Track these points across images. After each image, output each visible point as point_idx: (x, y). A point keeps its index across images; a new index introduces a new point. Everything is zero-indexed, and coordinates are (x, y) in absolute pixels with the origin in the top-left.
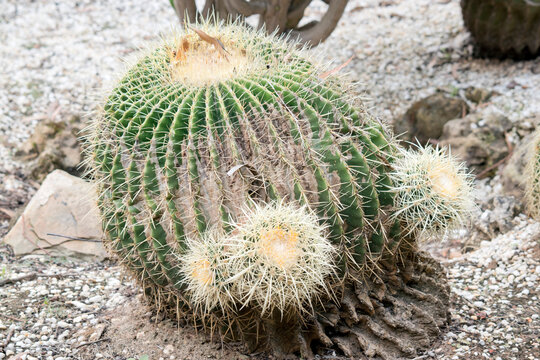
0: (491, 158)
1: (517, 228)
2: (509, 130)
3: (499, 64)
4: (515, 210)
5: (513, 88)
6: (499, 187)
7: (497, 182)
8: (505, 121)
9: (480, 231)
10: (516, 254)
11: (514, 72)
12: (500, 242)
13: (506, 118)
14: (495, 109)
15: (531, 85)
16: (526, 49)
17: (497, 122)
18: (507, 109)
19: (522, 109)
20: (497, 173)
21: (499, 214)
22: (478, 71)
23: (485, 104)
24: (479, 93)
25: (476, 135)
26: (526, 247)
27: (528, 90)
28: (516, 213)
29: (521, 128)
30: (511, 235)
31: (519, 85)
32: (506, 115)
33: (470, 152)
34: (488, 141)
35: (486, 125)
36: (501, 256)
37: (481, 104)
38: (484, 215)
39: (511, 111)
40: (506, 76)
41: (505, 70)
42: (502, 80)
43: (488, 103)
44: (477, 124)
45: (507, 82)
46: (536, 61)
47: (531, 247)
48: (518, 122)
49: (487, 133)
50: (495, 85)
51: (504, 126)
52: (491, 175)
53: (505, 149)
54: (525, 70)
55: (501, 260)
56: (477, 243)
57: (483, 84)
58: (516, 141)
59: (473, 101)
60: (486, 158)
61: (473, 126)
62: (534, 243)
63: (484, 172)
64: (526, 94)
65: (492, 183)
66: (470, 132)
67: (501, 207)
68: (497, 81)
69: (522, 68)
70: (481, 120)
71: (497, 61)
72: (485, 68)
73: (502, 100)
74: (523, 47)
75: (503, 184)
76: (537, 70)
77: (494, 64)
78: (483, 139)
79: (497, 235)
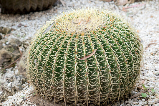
0: (13, 58)
1: (24, 89)
2: (20, 46)
3: (13, 17)
4: (23, 81)
5: (21, 27)
6: (17, 71)
7: (16, 69)
8: (18, 41)
9: (8, 91)
10: (23, 100)
11: (21, 20)
12: (17, 96)
13: (19, 40)
14: (13, 37)
15: (28, 25)
16: (25, 9)
17: (14, 42)
18: (19, 36)
19: (25, 36)
20: (16, 65)
21: (16, 83)
22: (4, 20)
23: (8, 35)
24: (6, 29)
25: (5, 48)
26: (28, 97)
27: (27, 27)
28: (24, 82)
29: (25, 44)
30: (22, 92)
31: (23, 25)
32: (18, 39)
33: (3, 56)
34: (11, 51)
35: (9, 44)
36: (17, 102)
37: (7, 35)
38: (9, 84)
39: (20, 37)
40: (17, 21)
41: (16, 19)
42: (15, 23)
43: (10, 34)
44: (5, 44)
45: (17, 24)
46: (30, 14)
47: (30, 97)
48: (24, 41)
49: (10, 47)
50: (12, 25)
51: (18, 44)
52: (14, 66)
53: (19, 54)
54: (25, 19)
55: (17, 104)
56: (7, 98)
57: (7, 26)
58: (23, 50)
59: (3, 33)
60: (11, 59)
61: (4, 45)
62: (31, 95)
63: (10, 65)
64: (26, 29)
65: (14, 70)
66: (3, 47)
67: (17, 80)
68: (13, 24)
69: (24, 18)
70: (7, 42)
71: (13, 15)
72: (7, 18)
73: (16, 33)
74: (23, 8)
75: (19, 70)
76: (31, 18)
77: (11, 16)
78: (9, 50)
79: (15, 93)
